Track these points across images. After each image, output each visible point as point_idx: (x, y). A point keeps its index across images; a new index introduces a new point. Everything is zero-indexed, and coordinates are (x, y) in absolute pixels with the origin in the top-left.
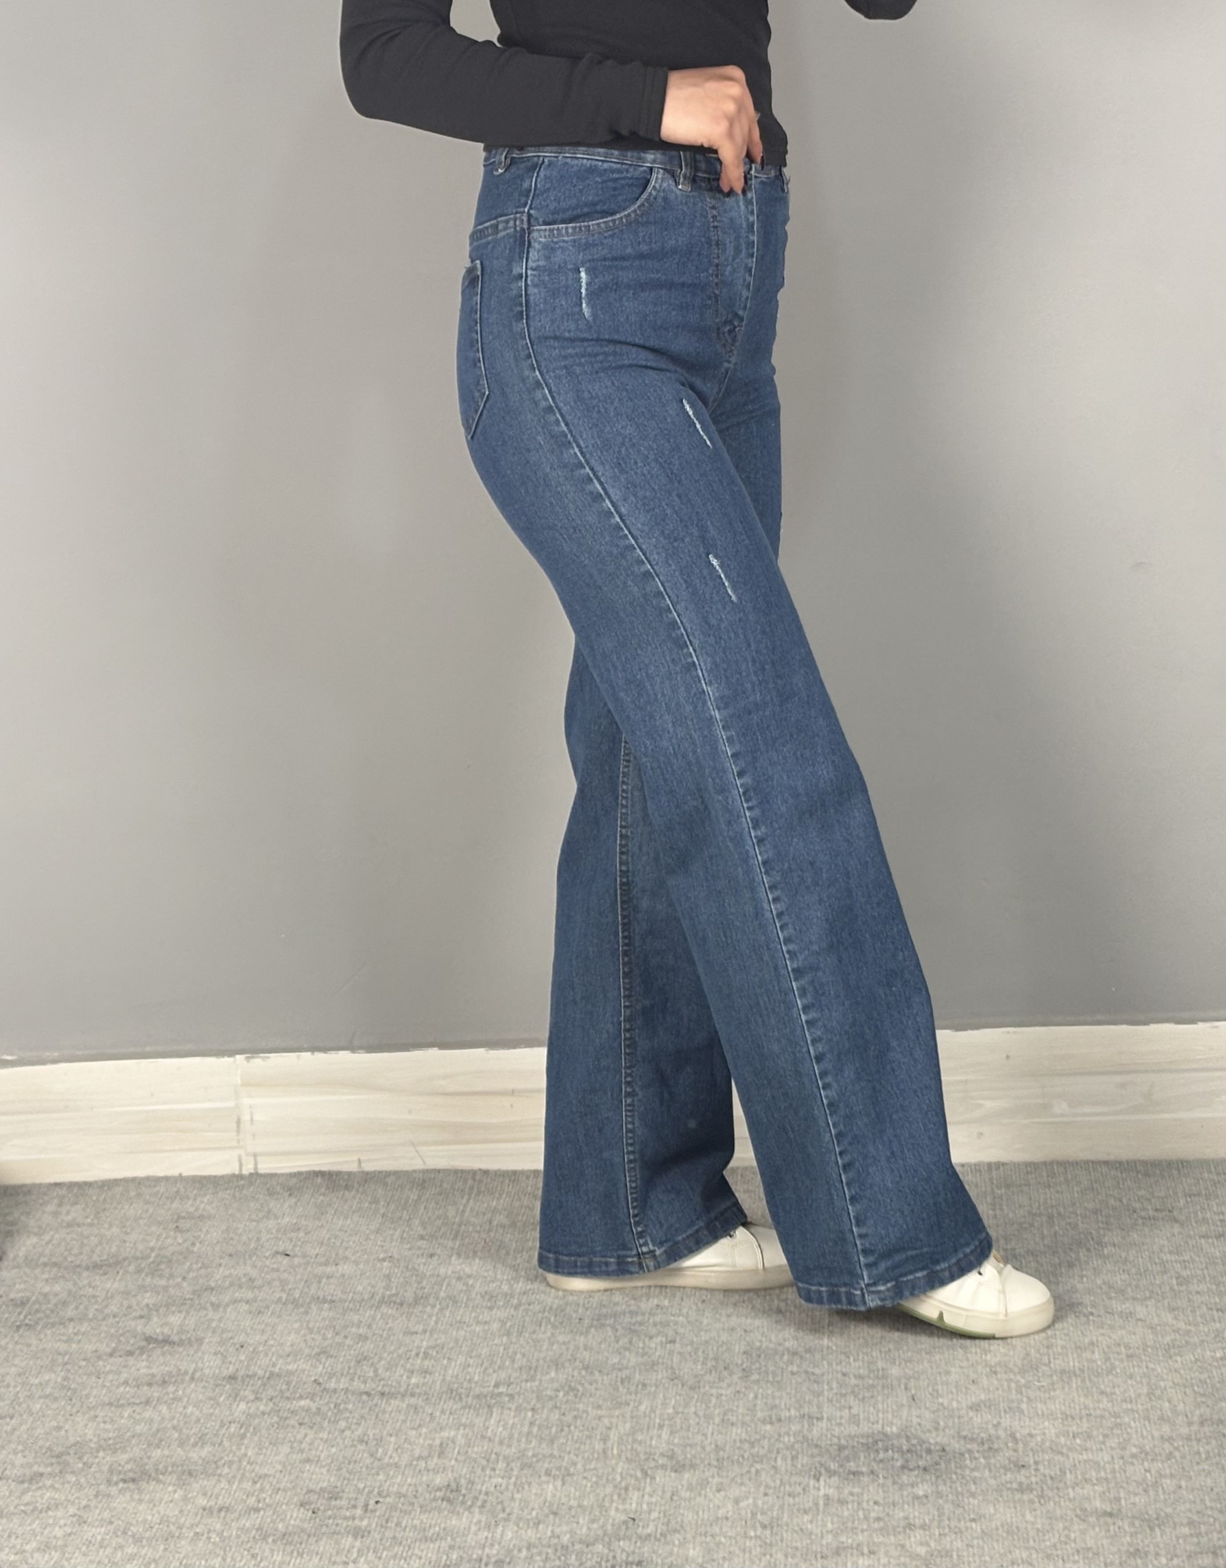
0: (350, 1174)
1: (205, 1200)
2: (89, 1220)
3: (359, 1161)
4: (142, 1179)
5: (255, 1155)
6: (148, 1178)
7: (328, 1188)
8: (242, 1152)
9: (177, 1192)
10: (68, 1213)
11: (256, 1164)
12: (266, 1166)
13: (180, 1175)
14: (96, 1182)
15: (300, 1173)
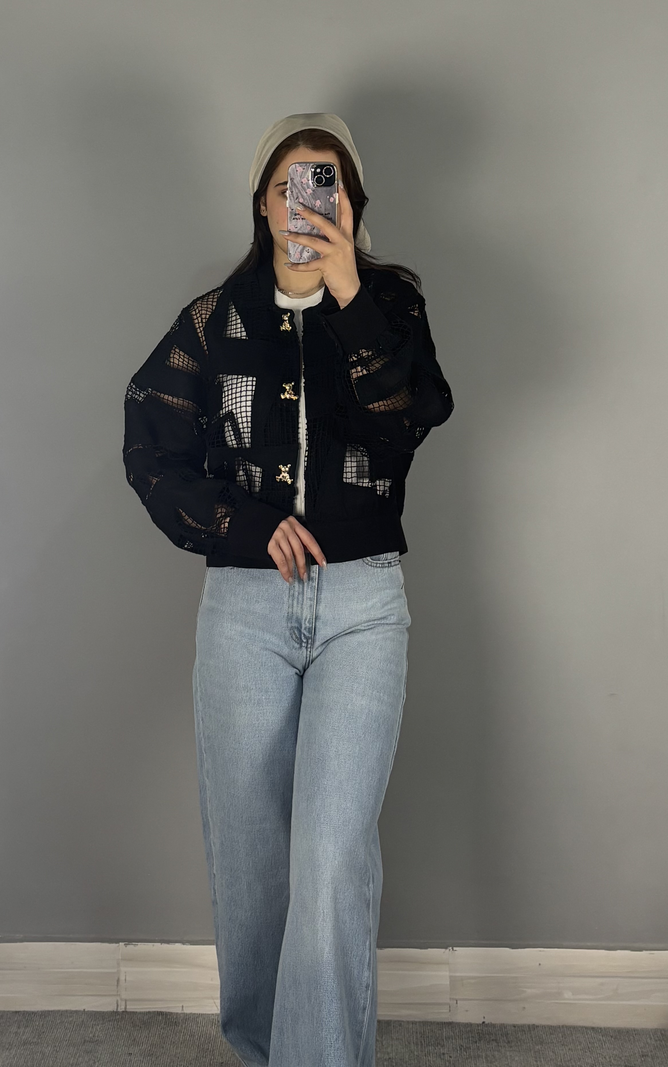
0: (177, 1013)
1: (98, 1028)
2: (35, 1040)
3: (183, 1007)
4: (62, 1011)
5: (126, 1001)
6: (67, 1011)
7: (165, 1023)
8: (118, 998)
9: (83, 1021)
10: (23, 1035)
11: (126, 1006)
12: (131, 1007)
13: (84, 1010)
14: (38, 1011)
15: (149, 1012)
